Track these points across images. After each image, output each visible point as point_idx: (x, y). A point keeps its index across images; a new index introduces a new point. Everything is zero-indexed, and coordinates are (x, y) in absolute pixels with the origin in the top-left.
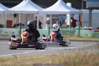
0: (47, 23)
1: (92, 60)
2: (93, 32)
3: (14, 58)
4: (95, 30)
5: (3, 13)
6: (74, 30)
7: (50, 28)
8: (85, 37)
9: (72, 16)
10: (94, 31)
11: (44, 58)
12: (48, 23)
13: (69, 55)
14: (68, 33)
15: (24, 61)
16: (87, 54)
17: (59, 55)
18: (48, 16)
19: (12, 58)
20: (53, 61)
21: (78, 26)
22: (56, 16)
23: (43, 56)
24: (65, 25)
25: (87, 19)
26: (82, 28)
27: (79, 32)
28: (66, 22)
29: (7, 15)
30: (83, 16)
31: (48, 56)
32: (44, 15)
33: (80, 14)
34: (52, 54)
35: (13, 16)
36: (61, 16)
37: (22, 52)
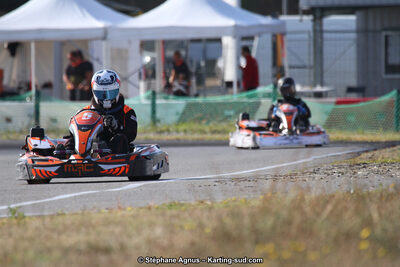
0: (143, 76)
1: (328, 218)
2: (331, 107)
3: (15, 221)
4: (337, 96)
6: (251, 101)
7: (158, 96)
9: (245, 43)
10: (334, 100)
11: (134, 217)
12: (149, 73)
13: (235, 201)
14: (231, 113)
15: (53, 230)
16: (306, 197)
17: (193, 203)
18: (147, 46)
19: (5, 221)
20: (171, 229)
21: (266, 85)
22: (180, 44)
23: (129, 209)
24: (218, 82)
25: (305, 54)
28: (220, 69)
30: (286, 44)
31: (149, 208)
32: (130, 42)
33: (275, 36)
34: (168, 202)
35: (6, 53)
36: (200, 46)
37: (45, 197)
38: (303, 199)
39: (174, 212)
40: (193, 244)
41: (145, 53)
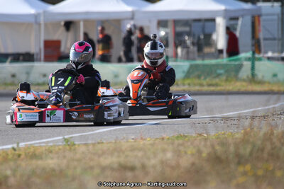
3: (68, 147)
5: (33, 20)
6: (237, 63)
7: (170, 59)
8: (269, 83)
9: (232, 22)
11: (152, 145)
13: (224, 134)
14: (221, 71)
15: (94, 154)
16: (275, 132)
17: (194, 135)
18: (162, 24)
19: (60, 147)
20: (178, 153)
21: (247, 51)
22: (186, 23)
23: (148, 139)
24: (213, 50)
25: (275, 30)
26: (261, 55)
27: (253, 68)
28: (214, 41)
29: (46, 25)
30: (262, 23)
31: (163, 139)
32: (150, 21)
33: (253, 17)
34: (176, 134)
35: (63, 29)
36: (201, 24)
37: (89, 131)
38: (272, 133)
39: (180, 141)
40: (193, 164)
41: (161, 29)
